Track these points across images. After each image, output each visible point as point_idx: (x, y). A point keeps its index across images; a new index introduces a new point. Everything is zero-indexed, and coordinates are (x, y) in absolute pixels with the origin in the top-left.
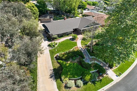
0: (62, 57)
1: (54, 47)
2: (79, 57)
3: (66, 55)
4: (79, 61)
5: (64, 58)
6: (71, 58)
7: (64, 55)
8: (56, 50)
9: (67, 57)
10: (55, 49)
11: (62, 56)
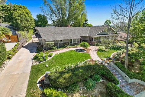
0: (58, 78)
1: (44, 60)
2: (101, 80)
3: (68, 72)
4: (104, 90)
5: (62, 80)
6: (81, 84)
7: (62, 73)
8: (47, 65)
9: (70, 77)
10: (44, 64)
11: (57, 75)
